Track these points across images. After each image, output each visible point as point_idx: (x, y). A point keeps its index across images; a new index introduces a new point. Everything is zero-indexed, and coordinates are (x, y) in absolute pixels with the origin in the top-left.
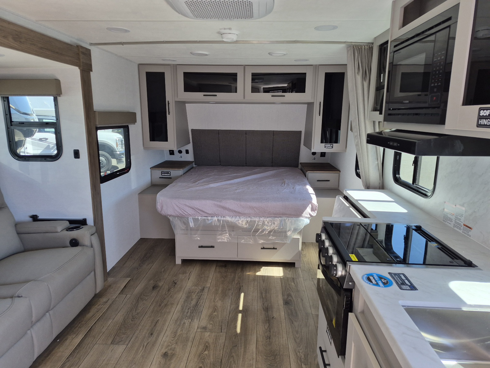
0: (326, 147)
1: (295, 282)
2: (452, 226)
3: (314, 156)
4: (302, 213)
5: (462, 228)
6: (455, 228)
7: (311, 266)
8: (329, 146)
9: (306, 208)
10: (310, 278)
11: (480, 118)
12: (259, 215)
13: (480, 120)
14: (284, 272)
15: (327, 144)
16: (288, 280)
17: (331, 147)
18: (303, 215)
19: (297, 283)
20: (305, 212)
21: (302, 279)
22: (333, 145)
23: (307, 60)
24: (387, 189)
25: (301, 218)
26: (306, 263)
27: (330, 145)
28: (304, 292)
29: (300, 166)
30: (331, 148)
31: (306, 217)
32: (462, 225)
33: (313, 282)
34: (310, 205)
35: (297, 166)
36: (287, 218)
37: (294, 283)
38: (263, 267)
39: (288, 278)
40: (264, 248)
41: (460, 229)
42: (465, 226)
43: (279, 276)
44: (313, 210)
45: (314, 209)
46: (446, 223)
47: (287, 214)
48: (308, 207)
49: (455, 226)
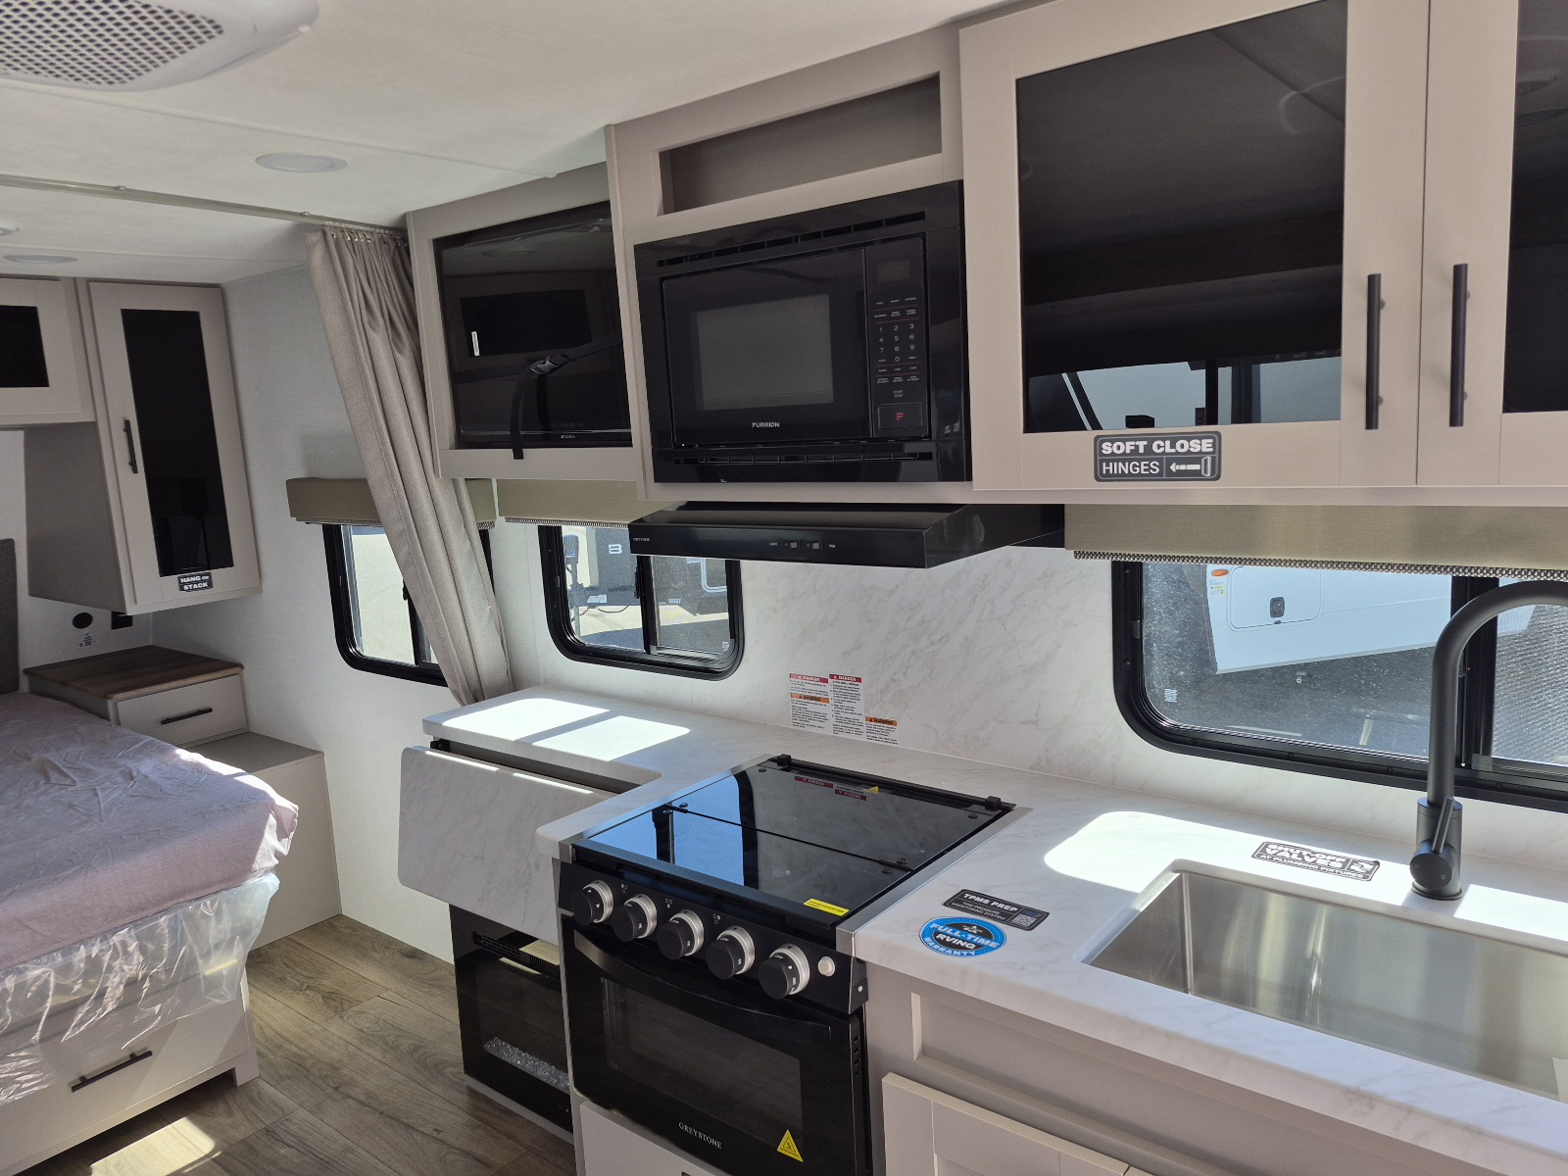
0: (186, 588)
1: (288, 1139)
2: (828, 729)
3: (85, 631)
4: (252, 860)
5: (864, 729)
6: (841, 735)
7: (294, 1049)
8: (197, 582)
9: (260, 836)
10: (329, 1091)
11: (1100, 459)
12: (56, 946)
13: (1104, 464)
14: (207, 1130)
15: (186, 577)
16: (252, 1150)
17: (205, 585)
18: (256, 866)
19: (294, 1136)
20: (259, 852)
21: (302, 1113)
22: (209, 575)
23: (66, 260)
24: (538, 684)
25: (251, 882)
26: (268, 1048)
27: (198, 578)
28: (352, 1151)
29: (24, 684)
30: (206, 588)
31: (267, 871)
32: (862, 719)
33: (350, 1100)
34: (272, 820)
35: (14, 686)
36: (198, 902)
37: (289, 1146)
38: (94, 1165)
39: (242, 1142)
40: (84, 1081)
41: (858, 732)
42: (871, 721)
43: (202, 1155)
44: (281, 834)
45: (287, 827)
46: (807, 729)
47: (190, 890)
48: (267, 827)
49: (837, 729)
